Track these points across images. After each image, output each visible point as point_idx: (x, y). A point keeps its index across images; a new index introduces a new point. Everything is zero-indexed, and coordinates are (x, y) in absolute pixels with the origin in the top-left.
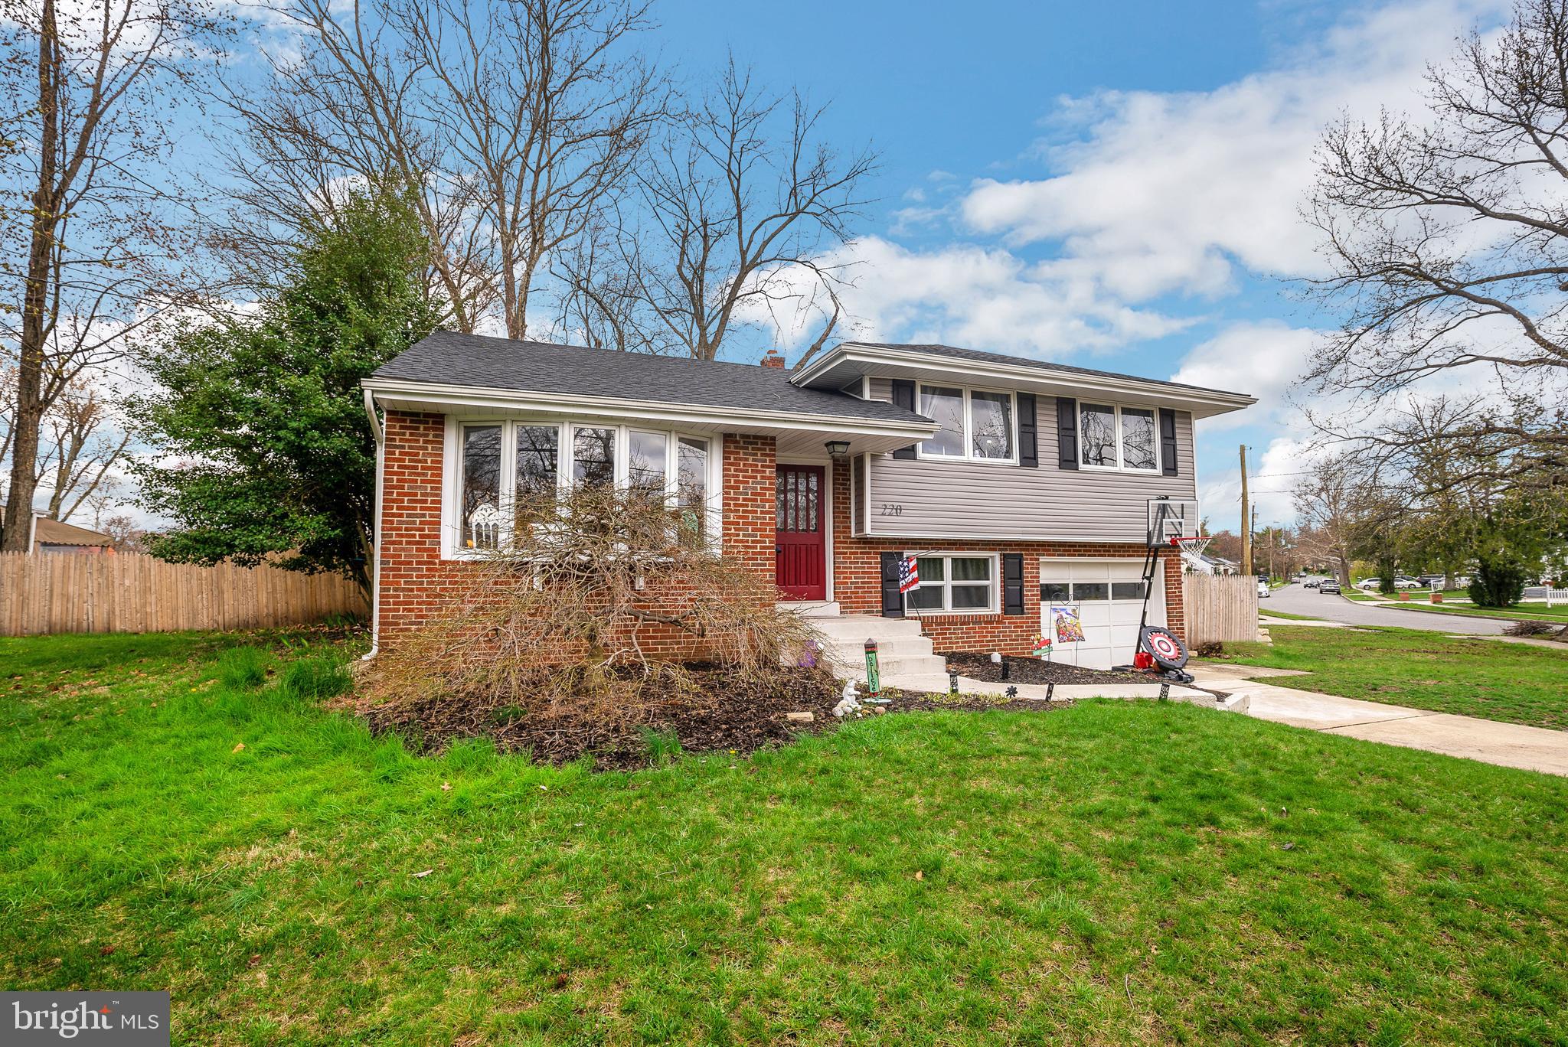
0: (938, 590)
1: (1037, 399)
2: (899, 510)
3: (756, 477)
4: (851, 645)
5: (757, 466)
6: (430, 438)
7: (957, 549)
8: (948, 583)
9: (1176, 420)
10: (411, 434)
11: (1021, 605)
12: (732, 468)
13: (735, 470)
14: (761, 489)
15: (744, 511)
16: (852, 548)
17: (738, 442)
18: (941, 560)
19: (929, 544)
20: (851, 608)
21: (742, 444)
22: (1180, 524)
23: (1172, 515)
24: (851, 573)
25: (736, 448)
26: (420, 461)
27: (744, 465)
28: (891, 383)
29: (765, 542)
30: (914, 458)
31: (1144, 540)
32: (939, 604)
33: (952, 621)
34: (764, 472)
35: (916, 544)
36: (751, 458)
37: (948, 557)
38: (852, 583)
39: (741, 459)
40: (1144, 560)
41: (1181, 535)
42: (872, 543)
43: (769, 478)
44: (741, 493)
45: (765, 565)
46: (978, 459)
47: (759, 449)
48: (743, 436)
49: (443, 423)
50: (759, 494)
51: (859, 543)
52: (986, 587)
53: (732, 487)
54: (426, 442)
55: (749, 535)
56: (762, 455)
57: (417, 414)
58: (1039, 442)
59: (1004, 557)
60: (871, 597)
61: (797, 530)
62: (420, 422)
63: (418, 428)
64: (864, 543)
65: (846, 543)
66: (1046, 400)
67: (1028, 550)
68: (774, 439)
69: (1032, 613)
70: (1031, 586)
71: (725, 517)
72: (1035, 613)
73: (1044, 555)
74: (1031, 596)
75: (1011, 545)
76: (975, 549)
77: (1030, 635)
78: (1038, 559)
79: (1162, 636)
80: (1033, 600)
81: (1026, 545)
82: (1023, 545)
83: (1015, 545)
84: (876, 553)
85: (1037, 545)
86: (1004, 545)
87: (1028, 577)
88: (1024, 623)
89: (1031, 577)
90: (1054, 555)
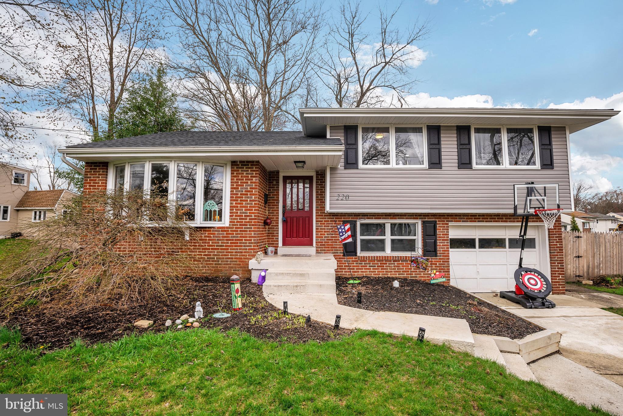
0: (383, 241)
1: (441, 128)
2: (347, 197)
3: (248, 183)
4: (282, 274)
5: (248, 177)
6: (101, 173)
7: (391, 218)
8: (388, 238)
9: (551, 133)
10: (94, 172)
11: (435, 251)
12: (235, 179)
13: (237, 179)
14: (250, 188)
15: (241, 200)
16: (325, 218)
17: (238, 165)
18: (384, 224)
19: (373, 216)
21: (240, 166)
22: (544, 200)
24: (325, 232)
25: (237, 168)
26: (96, 183)
27: (241, 177)
28: (343, 128)
29: (252, 216)
30: (356, 168)
31: (512, 211)
32: (383, 249)
33: (387, 259)
34: (252, 179)
35: (365, 216)
36: (245, 173)
37: (388, 223)
38: (325, 237)
39: (239, 174)
40: (520, 224)
41: (544, 208)
42: (338, 215)
43: (255, 183)
44: (239, 191)
45: (251, 228)
46: (401, 166)
47: (249, 168)
48: (241, 162)
49: (107, 167)
50: (249, 191)
51: (330, 216)
52: (414, 240)
53: (235, 188)
54: (99, 174)
55: (243, 213)
56: (251, 171)
57: (96, 163)
58: (443, 153)
59: (424, 223)
60: (337, 245)
61: (303, 209)
62: (97, 166)
63: (96, 169)
64: (333, 216)
65: (322, 216)
66: (448, 128)
67: (441, 218)
68: (258, 162)
69: (443, 256)
70: (443, 240)
71: (231, 203)
72: (445, 256)
73: (452, 221)
74: (443, 245)
75: (429, 216)
76: (404, 218)
77: (442, 269)
78: (448, 224)
79: (532, 275)
80: (444, 248)
81: (439, 216)
82: (437, 216)
83: (431, 216)
84: (340, 221)
85: (447, 216)
86: (424, 216)
87: (440, 234)
88: (437, 262)
89: (443, 235)
90: (460, 221)
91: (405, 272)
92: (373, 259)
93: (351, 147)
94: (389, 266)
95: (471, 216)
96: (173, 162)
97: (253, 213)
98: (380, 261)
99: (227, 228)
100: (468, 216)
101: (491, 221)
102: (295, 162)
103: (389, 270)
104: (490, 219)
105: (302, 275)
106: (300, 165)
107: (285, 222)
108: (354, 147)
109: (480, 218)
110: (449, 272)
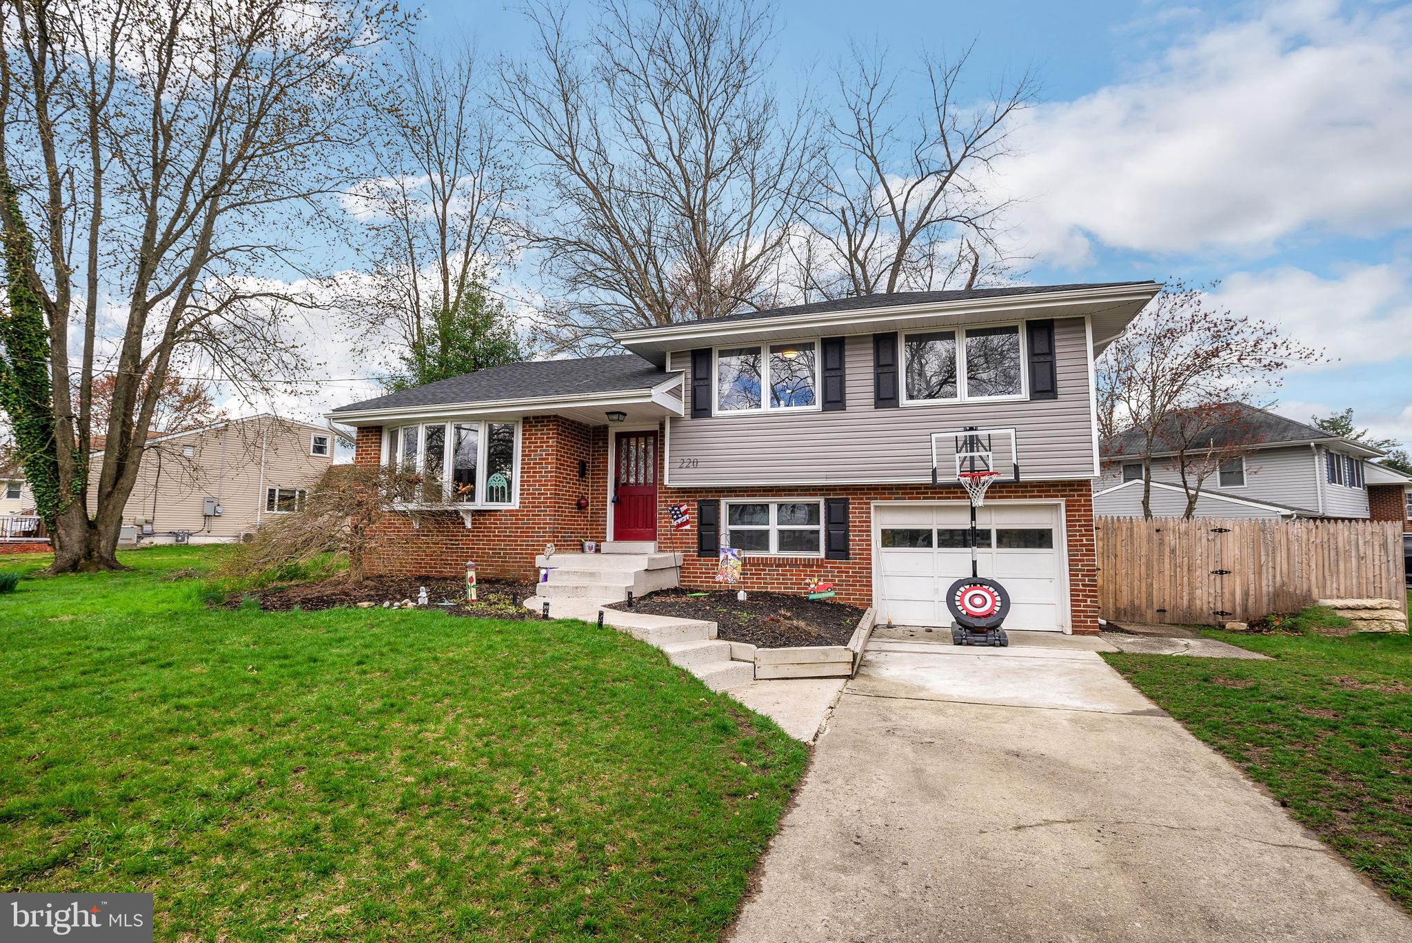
0: (765, 534)
2: (695, 463)
3: (543, 447)
5: (543, 438)
6: (374, 441)
7: (773, 496)
8: (774, 527)
9: (1056, 331)
10: (367, 440)
11: (846, 549)
12: (527, 442)
13: (529, 443)
14: (546, 455)
15: (533, 472)
16: (671, 497)
17: (532, 422)
18: (767, 506)
20: (671, 547)
21: (533, 424)
22: (988, 458)
23: (981, 448)
25: (530, 426)
27: (535, 438)
28: (689, 354)
29: (547, 494)
30: (709, 416)
32: (766, 547)
34: (548, 442)
35: (731, 492)
36: (539, 433)
37: (773, 503)
38: (671, 527)
39: (533, 435)
42: (690, 492)
43: (551, 446)
44: (532, 459)
45: (546, 511)
46: (781, 409)
47: (545, 426)
48: (535, 418)
49: (381, 433)
50: (544, 459)
52: (815, 532)
53: (526, 455)
55: (536, 490)
56: (547, 430)
57: (369, 429)
58: (847, 384)
59: (829, 502)
60: (689, 539)
61: (645, 483)
62: (371, 432)
63: (369, 436)
65: (667, 492)
66: (858, 339)
67: (856, 494)
68: (556, 416)
69: (860, 559)
70: (860, 531)
71: (522, 477)
72: (864, 559)
73: (876, 499)
74: (859, 540)
75: (835, 490)
76: (793, 495)
77: (858, 581)
78: (869, 504)
79: (985, 590)
80: (862, 545)
81: (854, 489)
82: (849, 489)
83: (840, 490)
84: (694, 501)
85: (868, 489)
86: (827, 490)
87: (855, 522)
88: (850, 568)
89: (860, 522)
90: (890, 499)
91: (795, 584)
93: (701, 383)
94: (769, 575)
95: (911, 489)
96: (449, 424)
97: (549, 490)
98: (754, 565)
99: (517, 511)
100: (906, 489)
101: (949, 498)
102: (607, 413)
103: (768, 581)
104: (947, 493)
105: (592, 575)
106: (615, 417)
108: (706, 383)
109: (927, 493)
110: (871, 586)
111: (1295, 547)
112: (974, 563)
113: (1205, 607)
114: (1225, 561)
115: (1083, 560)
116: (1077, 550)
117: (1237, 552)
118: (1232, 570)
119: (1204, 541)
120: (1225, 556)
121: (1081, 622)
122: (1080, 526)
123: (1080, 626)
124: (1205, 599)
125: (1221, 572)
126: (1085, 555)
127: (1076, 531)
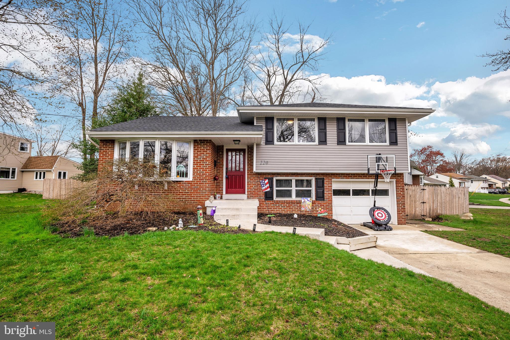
0: (290, 191)
1: (327, 119)
2: (267, 163)
3: (204, 153)
4: (226, 208)
5: (204, 150)
6: (110, 147)
7: (295, 176)
8: (294, 189)
9: (397, 122)
10: (106, 146)
11: (323, 197)
12: (196, 151)
13: (197, 151)
14: (206, 157)
15: (200, 164)
16: (253, 176)
17: (198, 142)
18: (291, 180)
19: (284, 174)
20: (253, 197)
21: (199, 143)
22: (386, 164)
23: (383, 161)
24: (253, 185)
25: (197, 144)
26: (107, 153)
27: (200, 150)
28: (265, 118)
29: (207, 174)
30: (273, 144)
32: (290, 196)
33: (293, 202)
34: (207, 151)
35: (278, 174)
36: (202, 147)
37: (294, 179)
38: (253, 188)
39: (199, 148)
40: (374, 180)
41: (386, 169)
42: (261, 174)
43: (208, 153)
44: (199, 159)
45: (206, 182)
46: (301, 143)
47: (205, 144)
48: (200, 140)
49: (114, 143)
50: (205, 159)
51: (256, 174)
52: (310, 190)
53: (196, 157)
54: (109, 148)
56: (206, 146)
57: (107, 140)
58: (327, 135)
59: (316, 179)
60: (261, 193)
61: (239, 170)
62: (108, 142)
63: (107, 144)
64: (258, 174)
65: (251, 174)
66: (332, 119)
67: (327, 176)
68: (211, 140)
69: (328, 200)
70: (328, 190)
71: (194, 166)
72: (330, 200)
73: (334, 178)
74: (328, 193)
75: (319, 175)
76: (303, 176)
77: (328, 209)
78: (331, 180)
80: (329, 195)
81: (326, 175)
82: (324, 175)
83: (321, 175)
84: (263, 178)
85: (331, 175)
86: (316, 175)
87: (326, 187)
88: (325, 204)
89: (328, 187)
90: (339, 178)
92: (283, 202)
93: (270, 131)
94: (294, 207)
95: (346, 175)
96: (158, 141)
97: (207, 172)
98: (288, 203)
99: (191, 181)
100: (344, 175)
101: (359, 178)
102: (234, 141)
103: (294, 209)
104: (359, 176)
105: (237, 209)
106: (237, 142)
107: (227, 178)
108: (272, 131)
109: (352, 176)
110: (332, 210)
111: (443, 195)
112: (375, 201)
113: (419, 214)
114: (424, 199)
115: (401, 200)
116: (400, 197)
117: (428, 196)
118: (426, 202)
119: (419, 193)
120: (424, 198)
121: (401, 220)
122: (400, 188)
123: (400, 222)
124: (419, 211)
125: (423, 203)
126: (402, 198)
127: (399, 190)
